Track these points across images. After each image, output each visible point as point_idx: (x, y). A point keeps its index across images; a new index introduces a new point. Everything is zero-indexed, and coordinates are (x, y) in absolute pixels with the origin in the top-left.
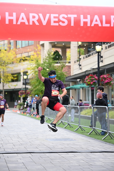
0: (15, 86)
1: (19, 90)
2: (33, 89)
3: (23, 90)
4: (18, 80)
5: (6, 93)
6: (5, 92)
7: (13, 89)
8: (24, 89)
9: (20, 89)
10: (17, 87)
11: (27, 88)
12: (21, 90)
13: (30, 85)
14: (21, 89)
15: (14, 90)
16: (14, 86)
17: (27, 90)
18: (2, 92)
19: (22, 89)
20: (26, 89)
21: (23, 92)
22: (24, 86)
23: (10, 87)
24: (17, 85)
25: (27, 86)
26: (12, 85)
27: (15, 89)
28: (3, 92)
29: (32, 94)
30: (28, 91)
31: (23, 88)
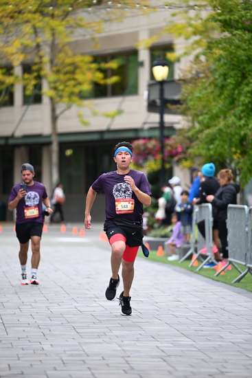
0: (113, 117)
1: (131, 135)
2: (201, 131)
3: (150, 138)
4: (123, 88)
5: (69, 152)
6: (63, 146)
7: (101, 133)
8: (157, 133)
9: (136, 130)
10: (120, 123)
11: (172, 129)
12: (142, 134)
13: (183, 113)
14: (141, 130)
15: (107, 136)
16: (107, 116)
17: (168, 137)
18: (50, 144)
19: (146, 134)
20: (166, 133)
21: (151, 144)
22: (155, 118)
23: (86, 124)
24: (120, 112)
25: (168, 118)
26: (95, 114)
27: (109, 131)
28: (55, 147)
29: (192, 158)
30: (174, 141)
31: (151, 129)
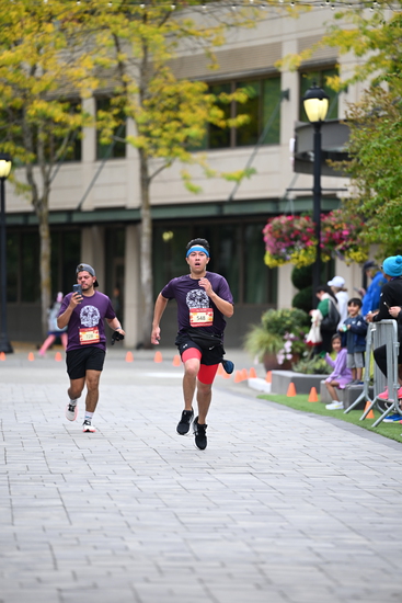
0: (238, 181)
1: (268, 208)
2: (381, 203)
3: (298, 214)
4: (256, 134)
5: (167, 236)
6: (158, 226)
7: (220, 204)
8: (309, 206)
9: (275, 201)
10: (249, 190)
11: (333, 198)
12: (284, 208)
14: (285, 200)
15: (228, 210)
16: (230, 179)
17: (327, 213)
18: (138, 222)
19: (292, 207)
20: (324, 206)
21: (300, 223)
22: (307, 181)
23: (194, 191)
24: (250, 172)
26: (210, 175)
27: (232, 202)
28: (146, 228)
29: (365, 246)
30: (336, 219)
31: (299, 199)
